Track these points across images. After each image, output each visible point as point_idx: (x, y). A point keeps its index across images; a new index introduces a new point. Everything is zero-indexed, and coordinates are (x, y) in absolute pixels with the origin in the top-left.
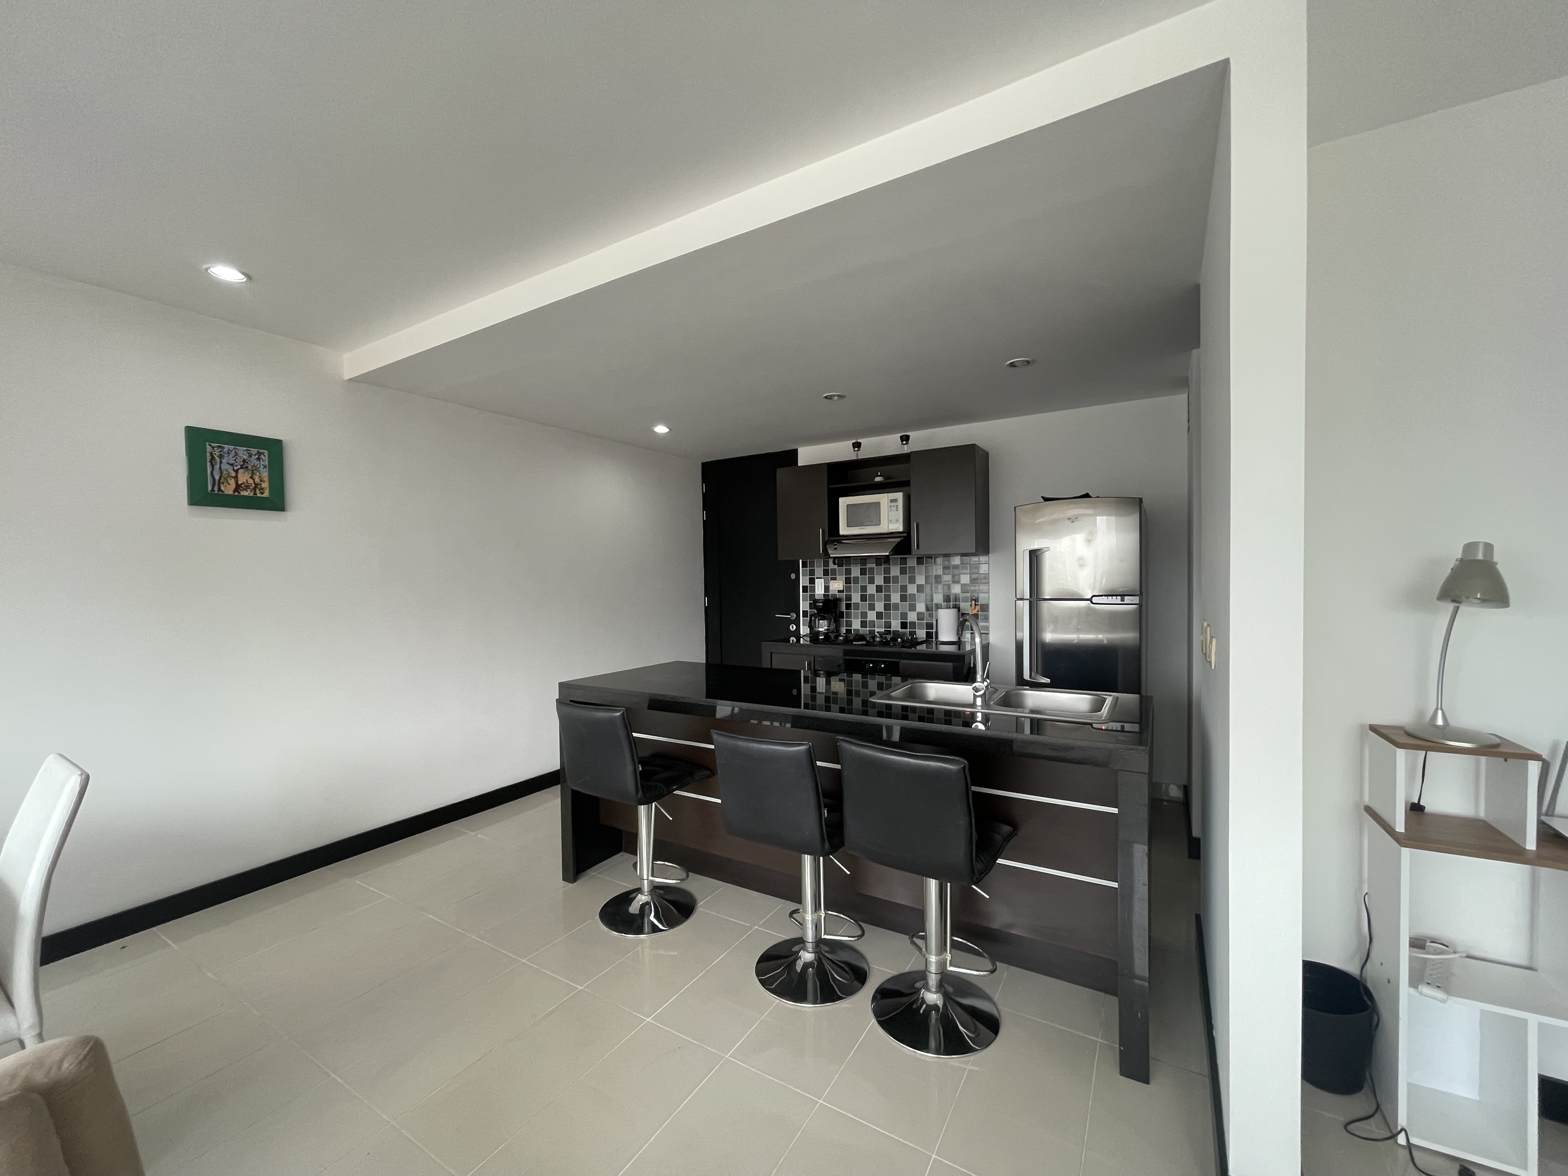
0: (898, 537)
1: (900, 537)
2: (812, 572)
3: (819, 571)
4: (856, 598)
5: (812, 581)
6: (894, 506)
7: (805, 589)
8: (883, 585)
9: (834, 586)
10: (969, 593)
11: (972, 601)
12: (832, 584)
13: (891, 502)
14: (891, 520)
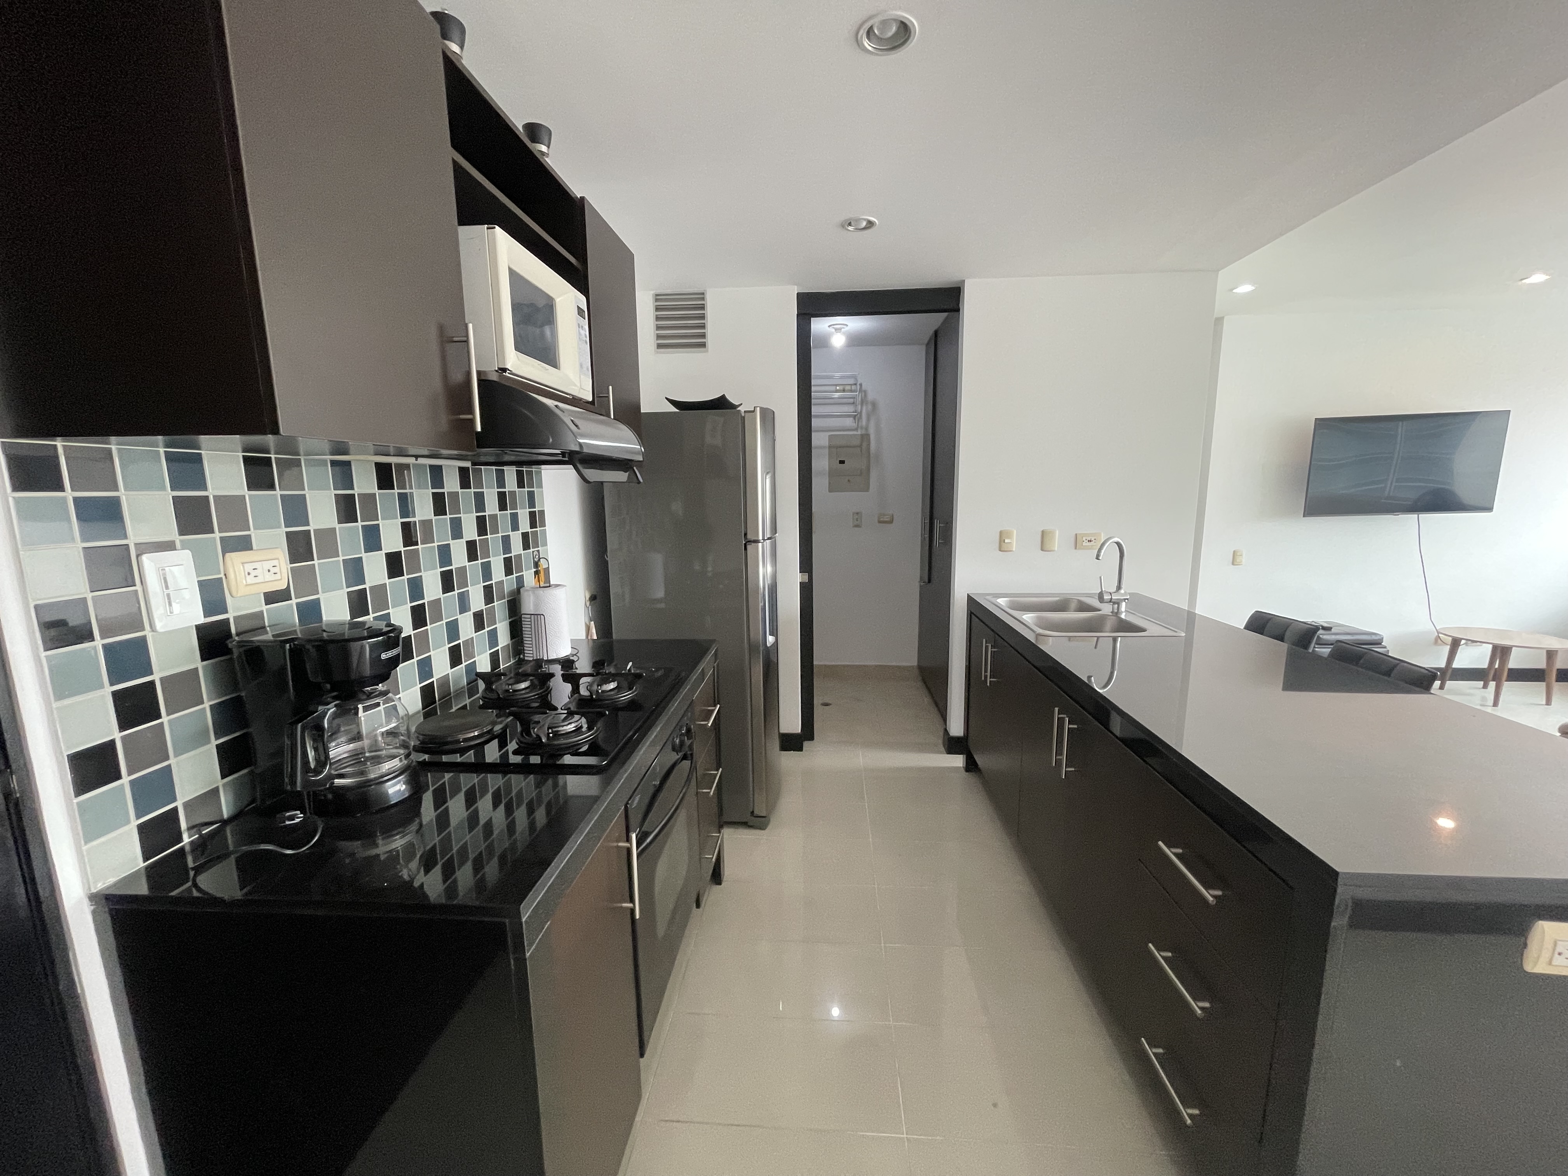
6: (582, 328)
8: (402, 549)
9: (250, 580)
10: (531, 550)
11: (535, 565)
12: (234, 573)
13: (578, 314)
14: (581, 365)
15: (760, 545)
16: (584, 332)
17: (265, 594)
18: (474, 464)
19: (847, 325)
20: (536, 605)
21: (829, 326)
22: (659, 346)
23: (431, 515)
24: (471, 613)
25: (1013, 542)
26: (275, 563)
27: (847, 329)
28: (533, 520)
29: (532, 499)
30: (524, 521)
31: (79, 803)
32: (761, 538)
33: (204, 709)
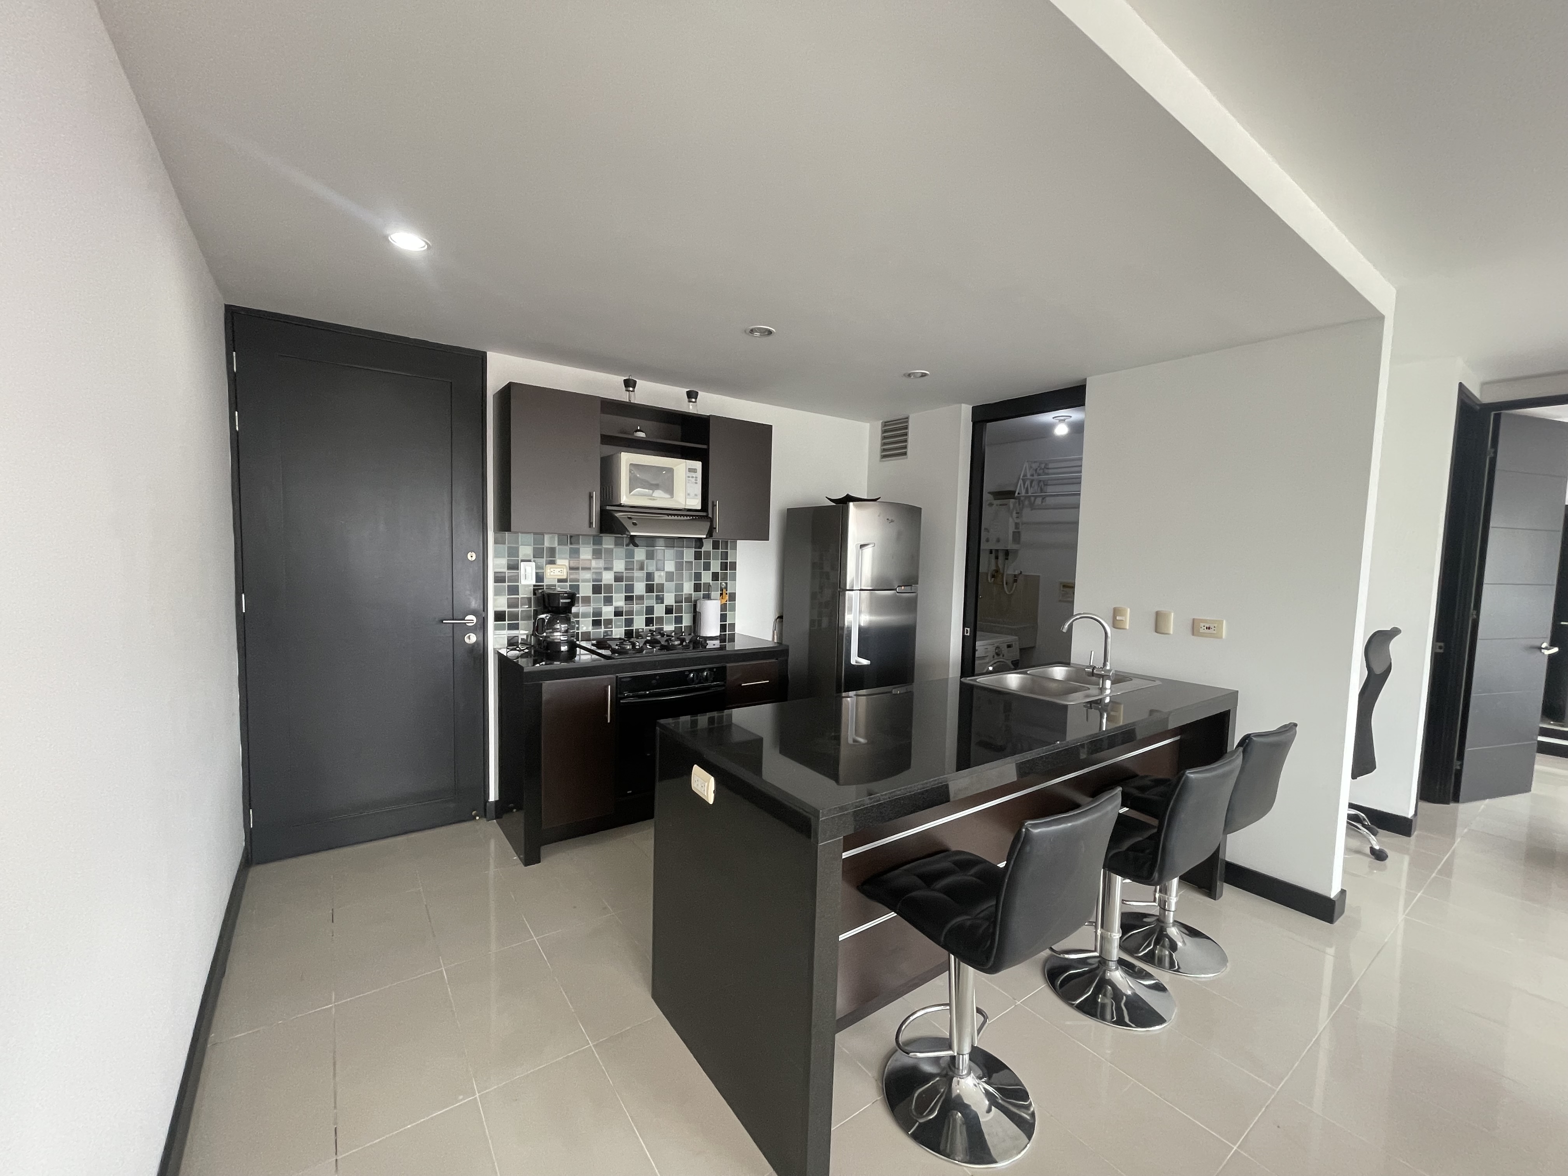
0: (687, 516)
1: (690, 516)
2: (513, 552)
3: (526, 551)
4: (585, 590)
5: (514, 567)
6: (693, 477)
7: (499, 579)
9: (552, 574)
10: (720, 582)
11: (722, 590)
12: (549, 571)
13: (689, 472)
14: (689, 494)
15: (847, 592)
16: (694, 479)
17: (558, 579)
19: (1071, 417)
20: (700, 609)
21: (1053, 418)
22: (884, 457)
24: (664, 605)
25: (1127, 619)
26: (562, 569)
27: (1071, 419)
28: (724, 566)
29: (725, 556)
30: (715, 566)
31: (495, 624)
32: (848, 588)
33: (531, 610)
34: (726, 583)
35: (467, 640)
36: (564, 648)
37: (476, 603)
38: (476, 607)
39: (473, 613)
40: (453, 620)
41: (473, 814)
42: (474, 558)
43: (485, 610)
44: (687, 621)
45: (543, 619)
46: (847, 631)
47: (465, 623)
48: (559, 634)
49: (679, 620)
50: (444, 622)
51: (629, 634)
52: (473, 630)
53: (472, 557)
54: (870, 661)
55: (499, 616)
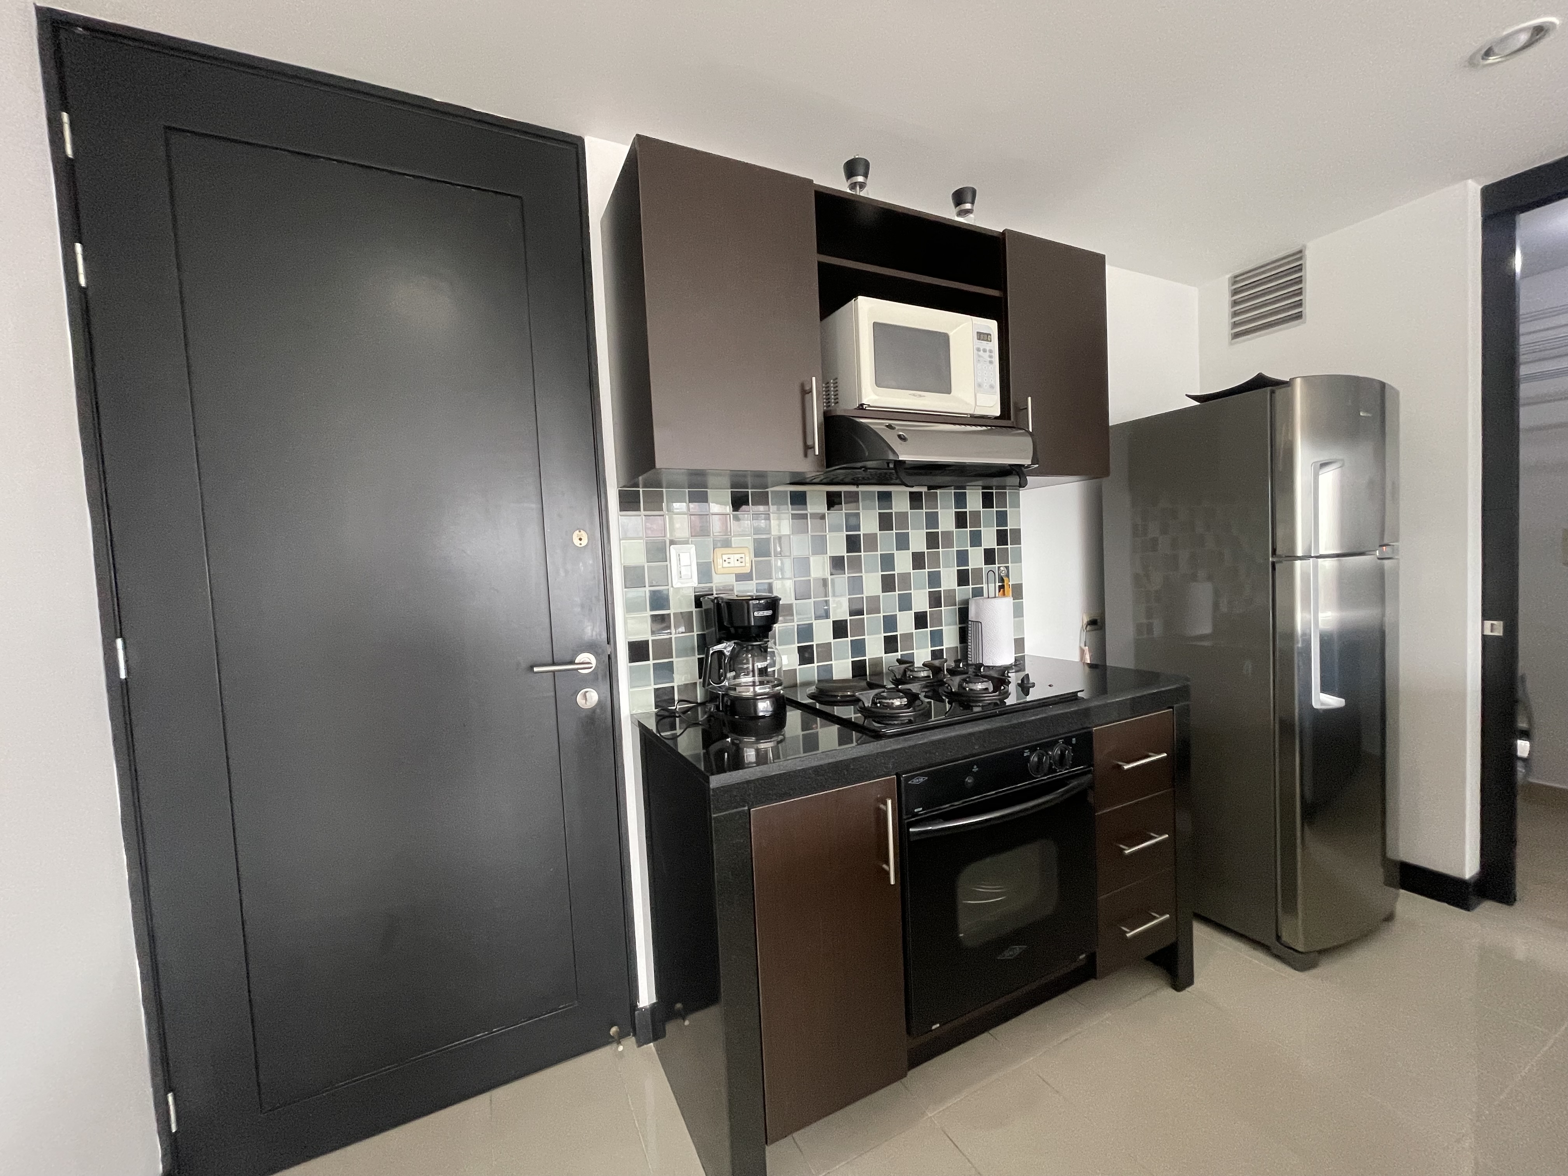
1: (988, 426)
2: (655, 527)
3: (678, 524)
5: (658, 554)
6: (984, 350)
7: (633, 580)
8: (846, 555)
9: (726, 564)
10: (997, 565)
11: (1002, 580)
12: (720, 561)
13: (979, 339)
14: (980, 385)
15: (1298, 563)
16: (988, 353)
17: (737, 574)
18: (930, 488)
20: (977, 614)
22: (1234, 334)
23: (877, 529)
24: (913, 612)
26: (743, 556)
28: (1002, 538)
29: (1002, 518)
30: (989, 539)
31: (630, 667)
32: (1299, 553)
33: (694, 635)
34: (1007, 568)
35: (580, 699)
36: (764, 707)
37: (593, 630)
38: (594, 637)
39: (591, 647)
40: (554, 664)
41: (611, 1033)
42: (584, 542)
43: (612, 641)
44: (950, 640)
45: (720, 653)
46: (1303, 641)
47: (577, 669)
48: (749, 679)
49: (937, 638)
50: (536, 669)
51: (859, 668)
52: (591, 680)
53: (580, 539)
54: (1344, 700)
55: (638, 651)
